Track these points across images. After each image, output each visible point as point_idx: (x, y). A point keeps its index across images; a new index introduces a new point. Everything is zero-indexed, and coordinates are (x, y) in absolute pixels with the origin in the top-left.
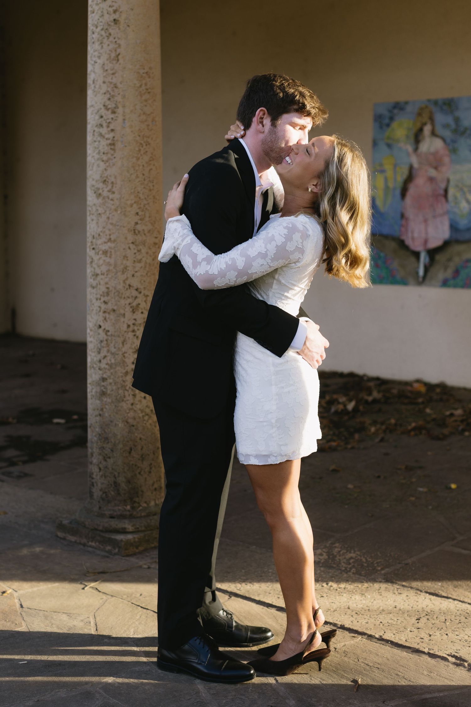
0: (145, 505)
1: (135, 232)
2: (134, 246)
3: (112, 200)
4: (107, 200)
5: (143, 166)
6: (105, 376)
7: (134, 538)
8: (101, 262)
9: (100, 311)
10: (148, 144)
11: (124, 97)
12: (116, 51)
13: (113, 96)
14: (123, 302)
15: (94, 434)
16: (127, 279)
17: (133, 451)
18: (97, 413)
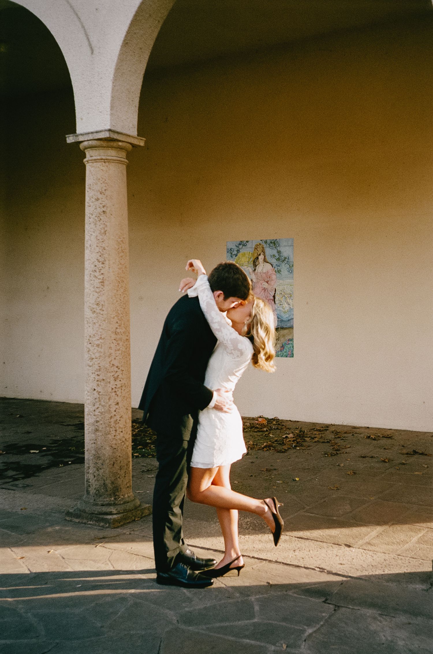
0: (122, 497)
1: (116, 333)
2: (115, 342)
3: (102, 315)
4: (99, 314)
5: (120, 295)
6: (98, 419)
7: (118, 517)
8: (95, 351)
9: (95, 380)
10: (123, 281)
11: (109, 255)
12: (104, 229)
13: (103, 254)
14: (109, 374)
15: (90, 455)
16: (111, 361)
17: (115, 464)
18: (93, 442)
